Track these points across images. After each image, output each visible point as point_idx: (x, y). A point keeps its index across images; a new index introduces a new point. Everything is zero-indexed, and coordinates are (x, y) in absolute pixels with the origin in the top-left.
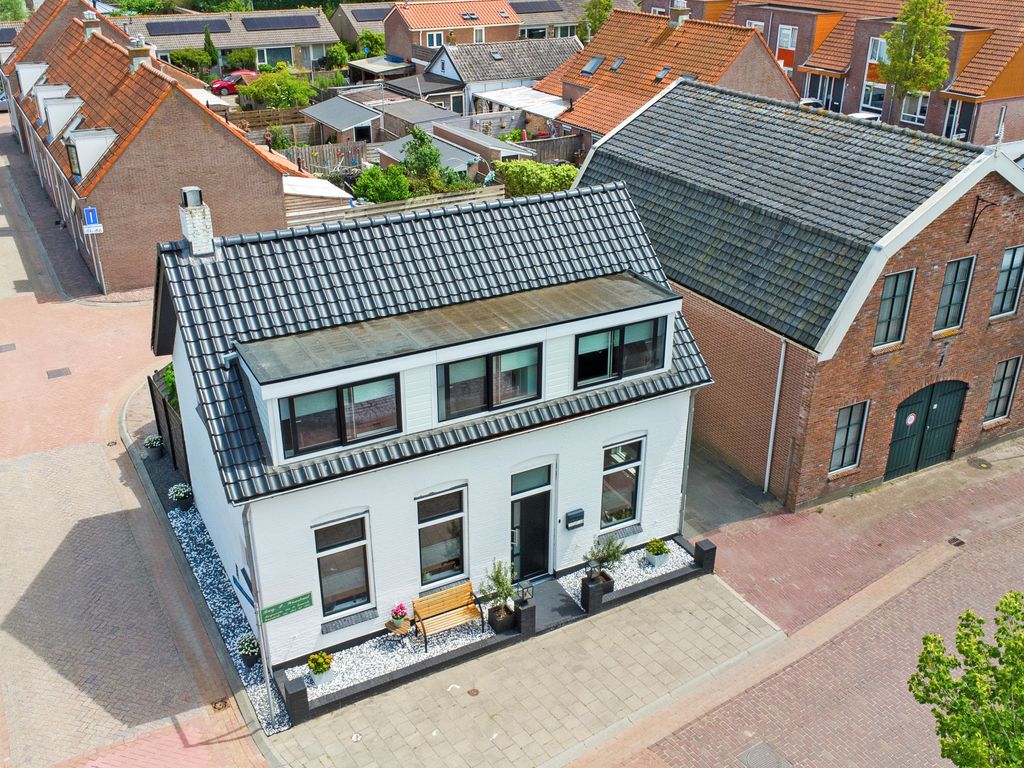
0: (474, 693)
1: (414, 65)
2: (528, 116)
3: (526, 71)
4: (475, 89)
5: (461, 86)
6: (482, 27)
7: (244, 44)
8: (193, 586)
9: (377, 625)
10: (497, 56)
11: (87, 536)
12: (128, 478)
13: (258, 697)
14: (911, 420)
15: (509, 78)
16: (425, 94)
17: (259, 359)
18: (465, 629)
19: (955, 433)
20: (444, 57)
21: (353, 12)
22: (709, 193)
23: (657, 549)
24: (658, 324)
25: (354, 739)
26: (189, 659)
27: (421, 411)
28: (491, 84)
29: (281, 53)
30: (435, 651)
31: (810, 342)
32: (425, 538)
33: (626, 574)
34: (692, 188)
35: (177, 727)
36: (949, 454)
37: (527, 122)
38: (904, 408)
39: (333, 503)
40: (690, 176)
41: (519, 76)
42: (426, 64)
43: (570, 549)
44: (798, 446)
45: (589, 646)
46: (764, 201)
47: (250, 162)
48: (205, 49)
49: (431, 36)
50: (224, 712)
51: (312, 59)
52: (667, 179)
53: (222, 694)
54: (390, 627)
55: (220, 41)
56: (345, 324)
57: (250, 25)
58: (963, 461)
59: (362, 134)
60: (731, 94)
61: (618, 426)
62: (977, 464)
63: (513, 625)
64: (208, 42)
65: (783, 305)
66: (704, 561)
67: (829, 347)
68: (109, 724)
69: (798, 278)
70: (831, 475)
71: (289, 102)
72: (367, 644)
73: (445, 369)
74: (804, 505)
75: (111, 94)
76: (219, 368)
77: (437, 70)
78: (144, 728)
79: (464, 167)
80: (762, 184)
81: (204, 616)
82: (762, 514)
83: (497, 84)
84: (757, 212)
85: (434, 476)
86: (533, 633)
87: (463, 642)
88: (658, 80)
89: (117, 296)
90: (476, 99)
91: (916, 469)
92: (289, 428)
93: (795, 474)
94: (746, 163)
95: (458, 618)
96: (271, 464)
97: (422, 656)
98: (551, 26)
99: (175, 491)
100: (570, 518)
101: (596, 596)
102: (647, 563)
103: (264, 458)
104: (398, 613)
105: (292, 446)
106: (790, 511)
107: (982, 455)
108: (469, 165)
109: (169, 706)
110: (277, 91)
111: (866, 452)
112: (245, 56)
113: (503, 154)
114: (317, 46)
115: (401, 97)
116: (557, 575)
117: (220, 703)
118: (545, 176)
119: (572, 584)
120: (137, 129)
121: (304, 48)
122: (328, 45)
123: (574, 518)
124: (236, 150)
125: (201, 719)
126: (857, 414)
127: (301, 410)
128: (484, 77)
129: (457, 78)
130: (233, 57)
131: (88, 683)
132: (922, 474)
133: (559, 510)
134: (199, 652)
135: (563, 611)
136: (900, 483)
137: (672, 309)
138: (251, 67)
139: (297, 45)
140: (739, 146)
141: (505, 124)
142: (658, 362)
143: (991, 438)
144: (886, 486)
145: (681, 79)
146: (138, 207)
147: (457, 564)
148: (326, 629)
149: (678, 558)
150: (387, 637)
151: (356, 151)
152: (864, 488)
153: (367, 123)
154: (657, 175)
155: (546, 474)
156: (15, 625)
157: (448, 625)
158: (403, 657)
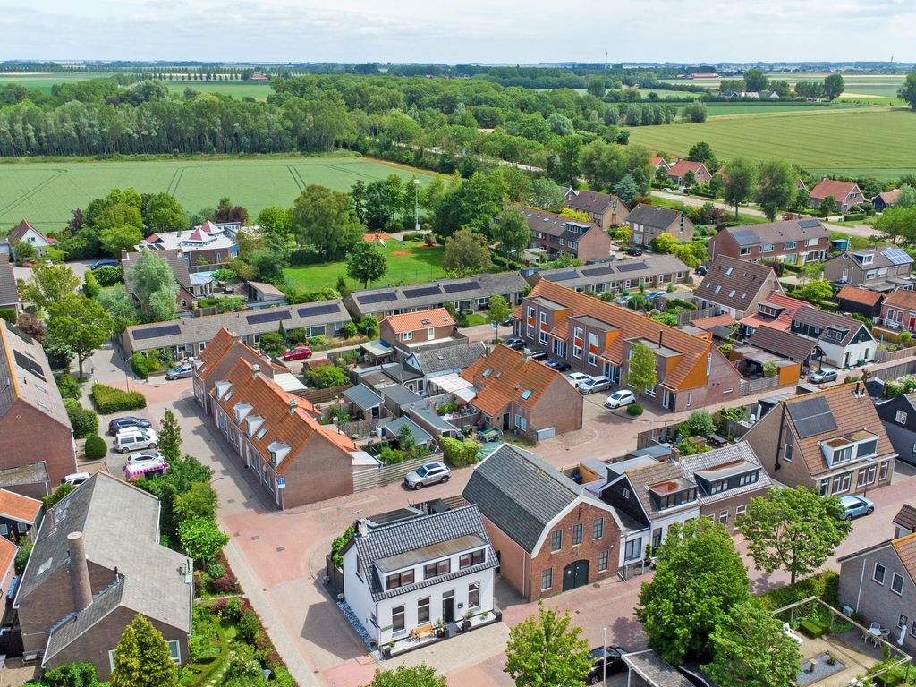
0: (433, 653)
1: (397, 350)
3: (456, 365)
4: (429, 377)
5: (422, 375)
6: (433, 327)
7: (299, 326)
8: (350, 625)
9: (406, 635)
10: (441, 357)
13: (376, 653)
14: (569, 572)
15: (447, 369)
16: (404, 382)
17: (382, 564)
18: (430, 637)
19: (587, 576)
20: (413, 358)
21: (358, 298)
22: (507, 497)
23: (485, 614)
24: (483, 551)
26: (355, 644)
27: (419, 578)
28: (437, 374)
29: (318, 330)
30: (422, 642)
31: (530, 552)
32: (420, 611)
33: (475, 621)
34: (503, 493)
35: (357, 660)
36: (586, 583)
37: (455, 399)
38: (566, 569)
39: (396, 602)
41: (452, 367)
43: (459, 615)
44: (530, 582)
45: (463, 641)
46: (523, 503)
48: (279, 331)
50: (368, 657)
51: (336, 329)
52: (496, 488)
53: (367, 652)
54: (410, 636)
55: (287, 325)
56: (399, 554)
57: (302, 313)
58: (592, 585)
59: (375, 412)
61: (472, 579)
62: (596, 586)
63: (443, 636)
64: (281, 325)
65: (524, 539)
66: (499, 618)
67: (535, 554)
68: (339, 660)
69: (528, 531)
70: (543, 591)
71: (335, 383)
72: (405, 640)
73: (425, 567)
74: (534, 601)
75: (281, 422)
76: (371, 569)
77: (410, 363)
78: (349, 661)
79: (425, 442)
80: (522, 496)
81: (356, 634)
82: (521, 603)
83: (441, 373)
85: (422, 594)
86: (448, 638)
87: (429, 640)
88: (516, 389)
89: (287, 511)
90: (430, 384)
91: (574, 587)
92: (388, 583)
93: (530, 591)
94: (519, 486)
95: (428, 633)
96: (384, 592)
97: (418, 644)
98: (473, 299)
99: (339, 596)
100: (459, 605)
101: (467, 627)
102: (483, 618)
103: (382, 590)
104: (412, 632)
105: (389, 588)
106: (529, 602)
107: (598, 583)
108: (428, 441)
109: (353, 656)
111: (554, 583)
112: (300, 334)
113: (443, 431)
114: (338, 323)
115: (392, 382)
116: (455, 622)
117: (366, 655)
118: (461, 448)
119: (460, 625)
120: (301, 448)
121: (332, 324)
122: (345, 322)
123: (460, 605)
125: (362, 659)
126: (549, 572)
127: (391, 579)
128: (434, 370)
129: (420, 371)
130: (293, 335)
131: (331, 650)
132: (577, 589)
133: (456, 603)
134: (357, 643)
135: (457, 632)
136: (568, 593)
137: (486, 547)
139: (327, 324)
140: (518, 478)
142: (484, 561)
143: (603, 577)
144: (563, 594)
147: (427, 618)
148: (393, 636)
149: (492, 617)
150: (409, 639)
152: (555, 595)
153: (377, 404)
154: (493, 485)
155: (452, 593)
156: (304, 635)
157: (425, 635)
158: (414, 644)
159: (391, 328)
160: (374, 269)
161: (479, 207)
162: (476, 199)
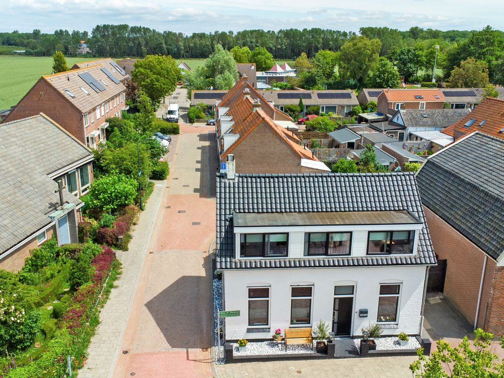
0: (299, 372)
1: (388, 117)
2: (433, 144)
3: (439, 123)
4: (411, 130)
5: (404, 128)
6: (425, 102)
7: (316, 104)
8: (212, 308)
9: (269, 336)
10: (426, 116)
11: (184, 281)
12: (205, 265)
13: (218, 351)
15: (429, 126)
16: (385, 131)
17: (239, 219)
18: (304, 347)
20: (399, 115)
21: (369, 93)
22: (469, 184)
23: (403, 338)
24: (410, 233)
25: (246, 374)
26: (200, 331)
27: (297, 250)
28: (419, 129)
29: (332, 108)
30: (290, 352)
31: (495, 256)
32: (294, 304)
33: (382, 344)
34: (463, 180)
35: (187, 352)
37: (432, 147)
39: (258, 279)
40: (463, 175)
41: (435, 126)
42: (391, 116)
43: (359, 326)
44: (489, 307)
45: (356, 369)
46: (491, 189)
47: (289, 151)
48: (299, 105)
49: (398, 105)
50: (205, 352)
51: (345, 111)
52: (453, 175)
53: (207, 345)
54: (274, 338)
55: (306, 102)
56: (277, 212)
57: (320, 96)
59: (351, 145)
60: (496, 140)
61: (390, 276)
63: (325, 351)
64: (301, 102)
65: (487, 238)
68: (166, 345)
69: (497, 227)
71: (326, 129)
72: (264, 343)
73: (308, 235)
75: (244, 120)
76: (226, 220)
77: (395, 120)
78: (176, 349)
79: (388, 164)
80: (494, 182)
83: (423, 128)
84: (487, 194)
85: (302, 278)
86: (332, 357)
87: (302, 352)
88: (501, 132)
90: (411, 135)
92: (243, 246)
93: (487, 321)
94: (490, 172)
95: (303, 341)
96: (235, 258)
97: (284, 353)
98: (468, 103)
99: (217, 271)
100: (361, 312)
101: (367, 349)
102: (398, 343)
103: (233, 255)
104: (278, 332)
105: (244, 253)
108: (391, 163)
109: (187, 345)
110: (321, 124)
112: (315, 109)
113: (410, 160)
114: (349, 106)
115: (374, 131)
116: (354, 337)
117: (205, 348)
119: (357, 342)
120: (246, 135)
121: (343, 107)
122: (354, 106)
123: (363, 313)
124: (283, 146)
125: (196, 353)
127: (250, 240)
128: (417, 124)
129: (403, 124)
130: (310, 109)
131: (164, 330)
133: (357, 307)
134: (205, 330)
135: (350, 352)
137: (418, 228)
138: (317, 113)
139: (339, 105)
140: (491, 164)
141: (420, 147)
142: (411, 252)
145: (477, 132)
146: (242, 164)
147: (307, 320)
148: (249, 331)
149: (413, 344)
150: (272, 342)
151: (345, 152)
153: (353, 141)
154: (450, 173)
155: (351, 289)
156: (150, 305)
157: (297, 343)
158: (276, 351)
159: (386, 100)
160: (388, 82)
161: (485, 50)
162: (483, 43)
